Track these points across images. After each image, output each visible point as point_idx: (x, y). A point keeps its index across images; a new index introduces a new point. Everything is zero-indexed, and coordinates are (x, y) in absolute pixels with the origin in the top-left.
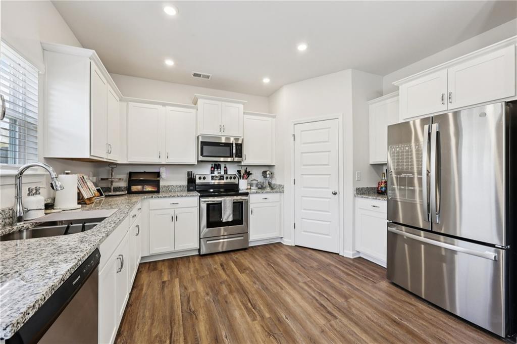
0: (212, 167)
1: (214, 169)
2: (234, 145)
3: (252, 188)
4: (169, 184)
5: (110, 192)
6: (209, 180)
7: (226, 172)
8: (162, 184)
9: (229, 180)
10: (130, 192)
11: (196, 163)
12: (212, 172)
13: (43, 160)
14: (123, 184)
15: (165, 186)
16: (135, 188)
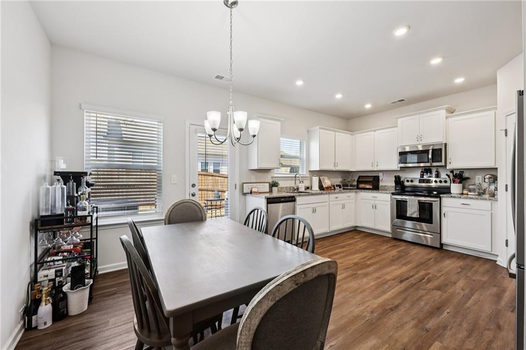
0: (422, 172)
1: (424, 173)
2: (431, 151)
3: (469, 193)
4: (385, 185)
5: (348, 186)
6: (416, 183)
7: (438, 176)
8: (381, 184)
9: (439, 184)
10: (358, 188)
11: (399, 169)
12: (422, 176)
13: (308, 172)
14: (355, 183)
15: (382, 186)
16: (362, 186)
